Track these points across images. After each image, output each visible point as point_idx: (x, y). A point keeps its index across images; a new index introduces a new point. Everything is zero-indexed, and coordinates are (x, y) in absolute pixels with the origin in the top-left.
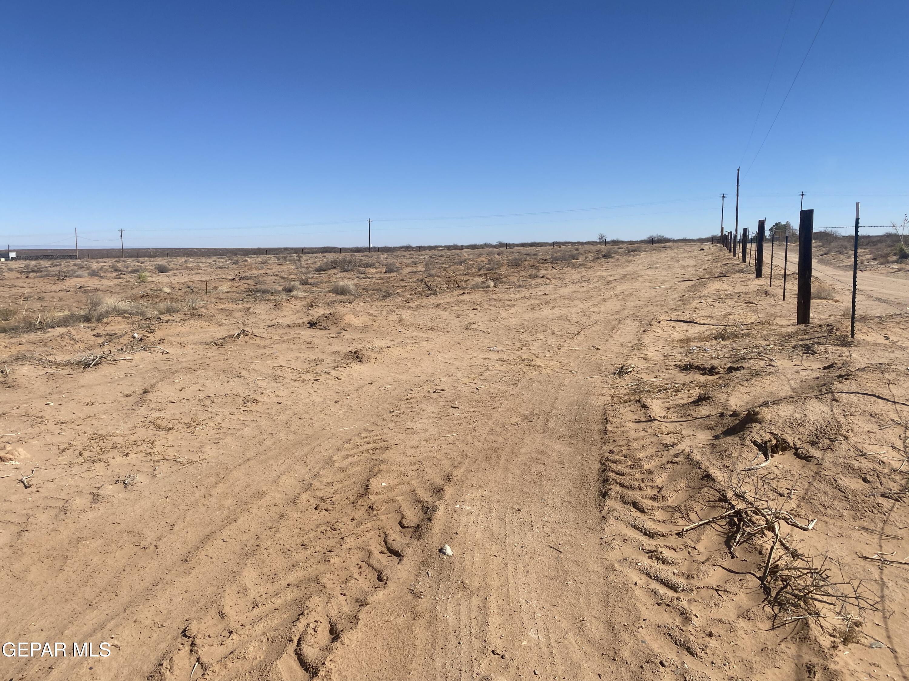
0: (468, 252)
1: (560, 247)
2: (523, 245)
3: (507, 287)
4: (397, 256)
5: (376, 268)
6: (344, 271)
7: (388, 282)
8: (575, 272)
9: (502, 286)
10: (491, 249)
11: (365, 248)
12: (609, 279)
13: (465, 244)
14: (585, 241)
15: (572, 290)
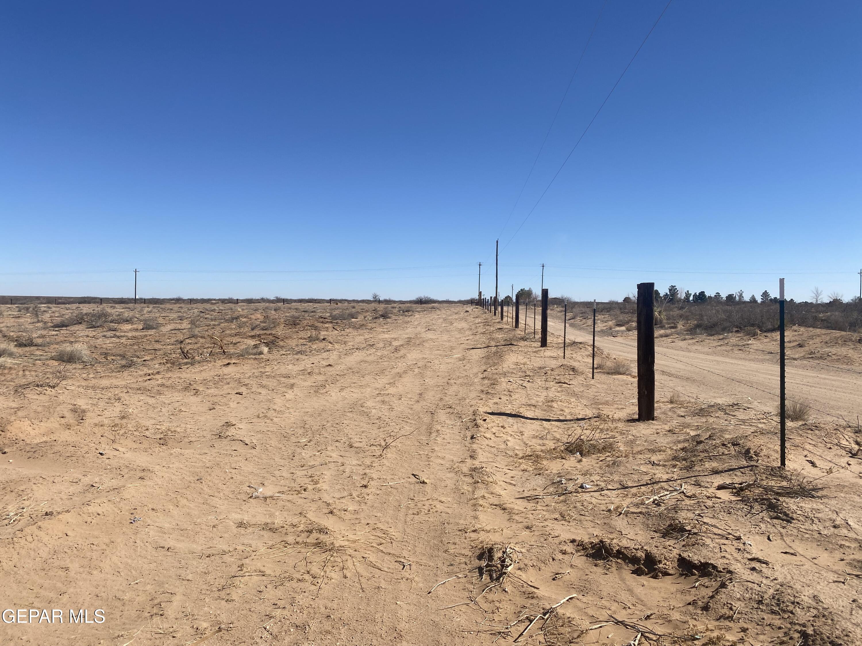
0: (244, 306)
1: (337, 304)
2: (301, 301)
3: (284, 353)
4: (163, 309)
5: (132, 323)
6: (91, 328)
7: (138, 344)
8: (356, 334)
9: (278, 351)
10: (267, 304)
11: (129, 299)
12: (395, 344)
13: (241, 298)
14: (360, 299)
15: (359, 359)
